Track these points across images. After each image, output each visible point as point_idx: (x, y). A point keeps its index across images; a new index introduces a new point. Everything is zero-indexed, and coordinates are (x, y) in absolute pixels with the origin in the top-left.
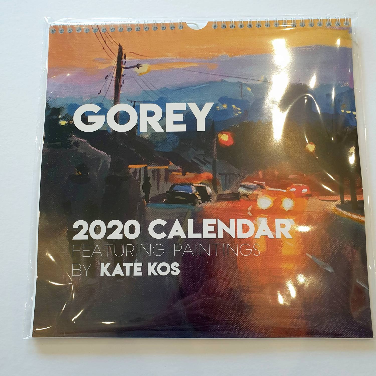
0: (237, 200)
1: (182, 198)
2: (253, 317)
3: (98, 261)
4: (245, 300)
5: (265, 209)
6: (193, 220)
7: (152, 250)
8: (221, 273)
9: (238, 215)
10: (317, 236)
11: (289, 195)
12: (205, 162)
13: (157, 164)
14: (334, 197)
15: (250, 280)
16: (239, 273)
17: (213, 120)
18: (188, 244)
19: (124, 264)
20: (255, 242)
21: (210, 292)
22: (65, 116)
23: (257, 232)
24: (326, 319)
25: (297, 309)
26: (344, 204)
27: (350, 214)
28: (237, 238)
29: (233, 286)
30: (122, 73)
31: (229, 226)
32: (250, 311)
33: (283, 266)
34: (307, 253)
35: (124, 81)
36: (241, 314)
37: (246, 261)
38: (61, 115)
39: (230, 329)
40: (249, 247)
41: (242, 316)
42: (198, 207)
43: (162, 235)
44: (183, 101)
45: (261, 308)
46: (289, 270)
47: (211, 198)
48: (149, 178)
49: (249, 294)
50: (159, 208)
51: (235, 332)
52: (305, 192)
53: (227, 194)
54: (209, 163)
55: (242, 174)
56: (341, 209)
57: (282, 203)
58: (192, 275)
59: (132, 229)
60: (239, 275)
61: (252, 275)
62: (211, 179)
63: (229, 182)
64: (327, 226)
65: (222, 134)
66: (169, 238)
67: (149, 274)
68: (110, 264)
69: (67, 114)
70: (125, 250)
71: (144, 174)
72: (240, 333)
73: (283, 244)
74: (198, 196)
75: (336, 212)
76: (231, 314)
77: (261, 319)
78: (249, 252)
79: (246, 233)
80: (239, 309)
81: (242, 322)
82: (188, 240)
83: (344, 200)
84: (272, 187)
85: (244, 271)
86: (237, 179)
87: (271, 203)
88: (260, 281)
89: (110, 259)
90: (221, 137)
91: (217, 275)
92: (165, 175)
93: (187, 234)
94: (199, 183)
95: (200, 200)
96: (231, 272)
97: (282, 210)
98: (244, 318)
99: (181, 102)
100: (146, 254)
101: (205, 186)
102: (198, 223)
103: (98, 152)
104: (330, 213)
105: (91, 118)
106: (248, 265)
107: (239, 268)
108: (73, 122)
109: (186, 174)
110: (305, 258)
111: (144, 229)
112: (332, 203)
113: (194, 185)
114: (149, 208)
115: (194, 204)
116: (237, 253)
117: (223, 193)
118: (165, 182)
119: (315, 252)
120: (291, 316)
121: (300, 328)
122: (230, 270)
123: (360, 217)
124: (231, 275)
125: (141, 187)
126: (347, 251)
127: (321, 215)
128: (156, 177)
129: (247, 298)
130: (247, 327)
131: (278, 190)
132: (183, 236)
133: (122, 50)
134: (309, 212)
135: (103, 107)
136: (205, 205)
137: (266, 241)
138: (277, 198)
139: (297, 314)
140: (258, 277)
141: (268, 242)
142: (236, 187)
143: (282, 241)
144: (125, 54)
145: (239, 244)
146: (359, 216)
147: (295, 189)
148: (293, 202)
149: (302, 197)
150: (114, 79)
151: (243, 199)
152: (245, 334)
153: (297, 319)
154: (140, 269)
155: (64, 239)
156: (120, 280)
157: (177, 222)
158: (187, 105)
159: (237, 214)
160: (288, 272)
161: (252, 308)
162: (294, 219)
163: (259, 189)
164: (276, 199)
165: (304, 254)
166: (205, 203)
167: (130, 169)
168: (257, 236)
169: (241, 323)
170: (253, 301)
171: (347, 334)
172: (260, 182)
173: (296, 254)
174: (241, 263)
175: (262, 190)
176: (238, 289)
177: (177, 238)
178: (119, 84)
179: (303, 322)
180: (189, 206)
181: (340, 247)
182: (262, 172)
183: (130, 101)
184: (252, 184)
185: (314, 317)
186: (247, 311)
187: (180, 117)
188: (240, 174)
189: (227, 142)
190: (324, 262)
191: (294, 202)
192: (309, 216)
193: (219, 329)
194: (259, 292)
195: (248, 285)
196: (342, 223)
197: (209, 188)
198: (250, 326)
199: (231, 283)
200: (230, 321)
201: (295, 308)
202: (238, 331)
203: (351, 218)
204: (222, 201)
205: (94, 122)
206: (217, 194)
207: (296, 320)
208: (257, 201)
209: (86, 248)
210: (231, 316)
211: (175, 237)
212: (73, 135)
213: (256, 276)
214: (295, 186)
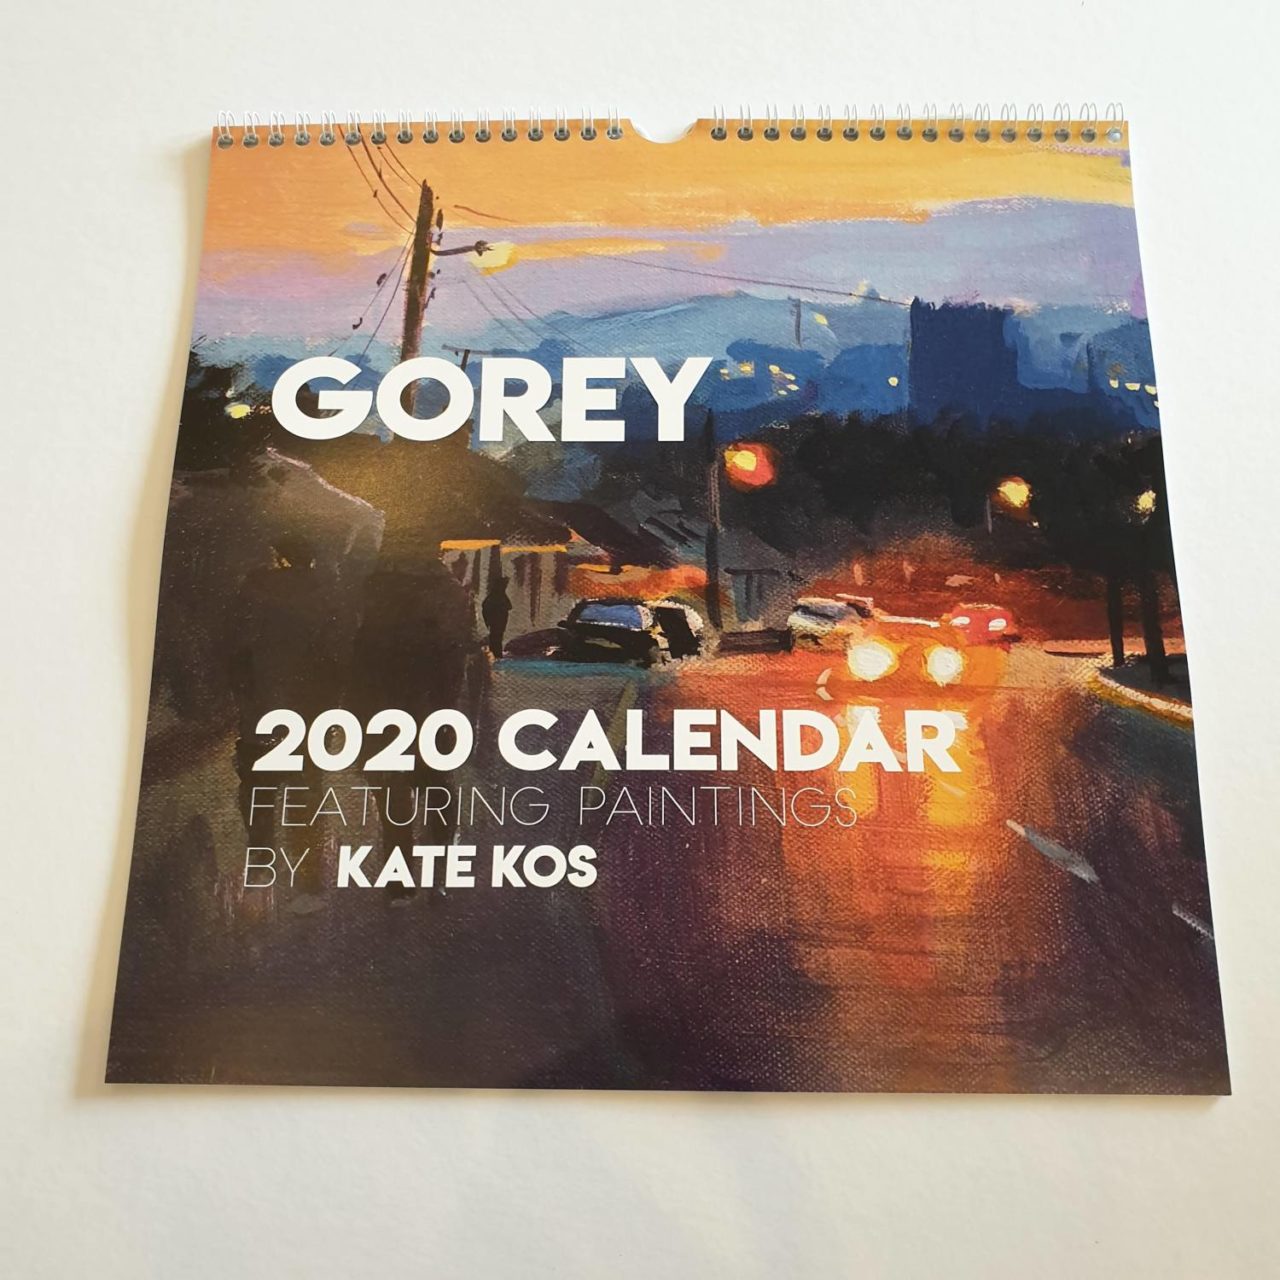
0: (782, 651)
1: (606, 644)
2: (837, 1025)
3: (332, 841)
4: (808, 968)
5: (871, 680)
6: (643, 713)
7: (507, 806)
8: (730, 882)
9: (787, 698)
10: (1039, 764)
11: (949, 638)
12: (682, 534)
13: (533, 540)
14: (1092, 645)
15: (826, 904)
16: (789, 880)
17: (710, 410)
18: (625, 788)
19: (417, 851)
20: (841, 784)
21: (695, 941)
22: (247, 390)
23: (845, 750)
24: (1076, 1035)
25: (979, 1000)
26: (1123, 666)
27: (1142, 698)
28: (783, 771)
29: (770, 921)
30: (431, 267)
31: (756, 732)
32: (826, 1005)
33: (934, 859)
34: (1010, 818)
35: (434, 289)
36: (796, 1015)
37: (811, 841)
38: (233, 388)
39: (760, 1064)
40: (822, 800)
41: (799, 1023)
42: (659, 672)
43: (544, 760)
44: (616, 351)
45: (861, 997)
46: (952, 874)
47: (700, 646)
48: (506, 580)
49: (823, 950)
50: (536, 674)
51: (776, 1074)
52: (998, 629)
53: (753, 632)
54: (696, 537)
55: (801, 570)
56: (1117, 681)
57: (926, 662)
58: (635, 886)
59: (446, 740)
60: (789, 886)
61: (832, 890)
62: (700, 587)
63: (760, 597)
64: (1073, 735)
65: (738, 449)
66: (562, 767)
67: (497, 882)
68: (369, 848)
69: (253, 384)
70: (421, 806)
71: (489, 570)
72: (793, 1079)
73: (932, 788)
74: (659, 639)
75: (1099, 689)
76: (762, 1016)
77: (862, 1033)
78: (820, 813)
79: (811, 753)
80: (789, 998)
81: (798, 1042)
82: (624, 776)
83: (1123, 655)
84: (893, 613)
85: (804, 873)
86: (785, 587)
87: (890, 663)
88: (857, 908)
89: (372, 834)
90: (734, 460)
91: (718, 887)
92: (557, 571)
93: (621, 756)
94: (663, 597)
95: (666, 650)
96: (764, 877)
97: (929, 683)
98: (805, 1027)
99: (611, 356)
100: (488, 818)
101: (681, 607)
102: (657, 720)
103: (347, 500)
104: (1082, 693)
105: (326, 399)
106: (817, 856)
107: (787, 865)
108: (271, 409)
109: (621, 571)
110: (1002, 835)
111: (486, 741)
112: (1086, 664)
113: (648, 603)
114: (502, 672)
115: (647, 662)
116: (781, 817)
117: (739, 630)
118: (557, 594)
119: (1034, 817)
120: (961, 1022)
121: (990, 1064)
122: (760, 870)
123: (1177, 706)
124: (762, 888)
125: (479, 610)
126: (1140, 815)
127: (1053, 699)
128: (527, 577)
129: (816, 961)
130: (815, 1059)
131: (913, 620)
132: (611, 763)
133: (432, 199)
134: (1014, 689)
135: (367, 365)
136: (682, 665)
137: (877, 781)
138: (909, 645)
139: (979, 1018)
140: (851, 895)
141: (882, 784)
142: (781, 612)
143: (926, 781)
144: (440, 211)
145: (789, 789)
146: (1175, 702)
147: (965, 620)
148: (960, 658)
149: (991, 642)
150: (403, 286)
151: (803, 648)
152: (809, 1082)
153: (980, 1035)
154: (467, 866)
155: (225, 769)
156: (402, 901)
157: (591, 717)
158: (628, 362)
159: (782, 696)
160: (949, 880)
161: (833, 996)
162: (966, 711)
163: (853, 617)
164: (907, 650)
165: (998, 822)
166: (682, 659)
167: (446, 554)
168: (848, 765)
169: (794, 1046)
170: (834, 973)
171: (1145, 1082)
172: (858, 598)
173: (974, 821)
174: (797, 850)
175: (864, 620)
176: (785, 932)
177: (588, 769)
178: (421, 299)
179: (1001, 1044)
180: (631, 668)
181: (1116, 800)
182: (863, 567)
183: (451, 349)
184: (830, 602)
185: (1034, 1029)
186: (814, 1005)
187: (608, 399)
188: (794, 572)
189: (752, 474)
190: (1064, 850)
191: (963, 657)
192: (1013, 702)
193: (721, 1062)
194: (854, 944)
195: (817, 919)
196: (1120, 726)
197: (695, 614)
198: (827, 1053)
199: (765, 912)
200: (761, 1039)
201: (975, 998)
202: (784, 1071)
203: (1150, 711)
204: (737, 654)
205: (338, 411)
206: (720, 633)
207: (979, 1037)
208: (846, 655)
209: (294, 797)
210: (761, 1020)
211: (582, 765)
212: (269, 449)
213: (843, 890)
214: (968, 609)
